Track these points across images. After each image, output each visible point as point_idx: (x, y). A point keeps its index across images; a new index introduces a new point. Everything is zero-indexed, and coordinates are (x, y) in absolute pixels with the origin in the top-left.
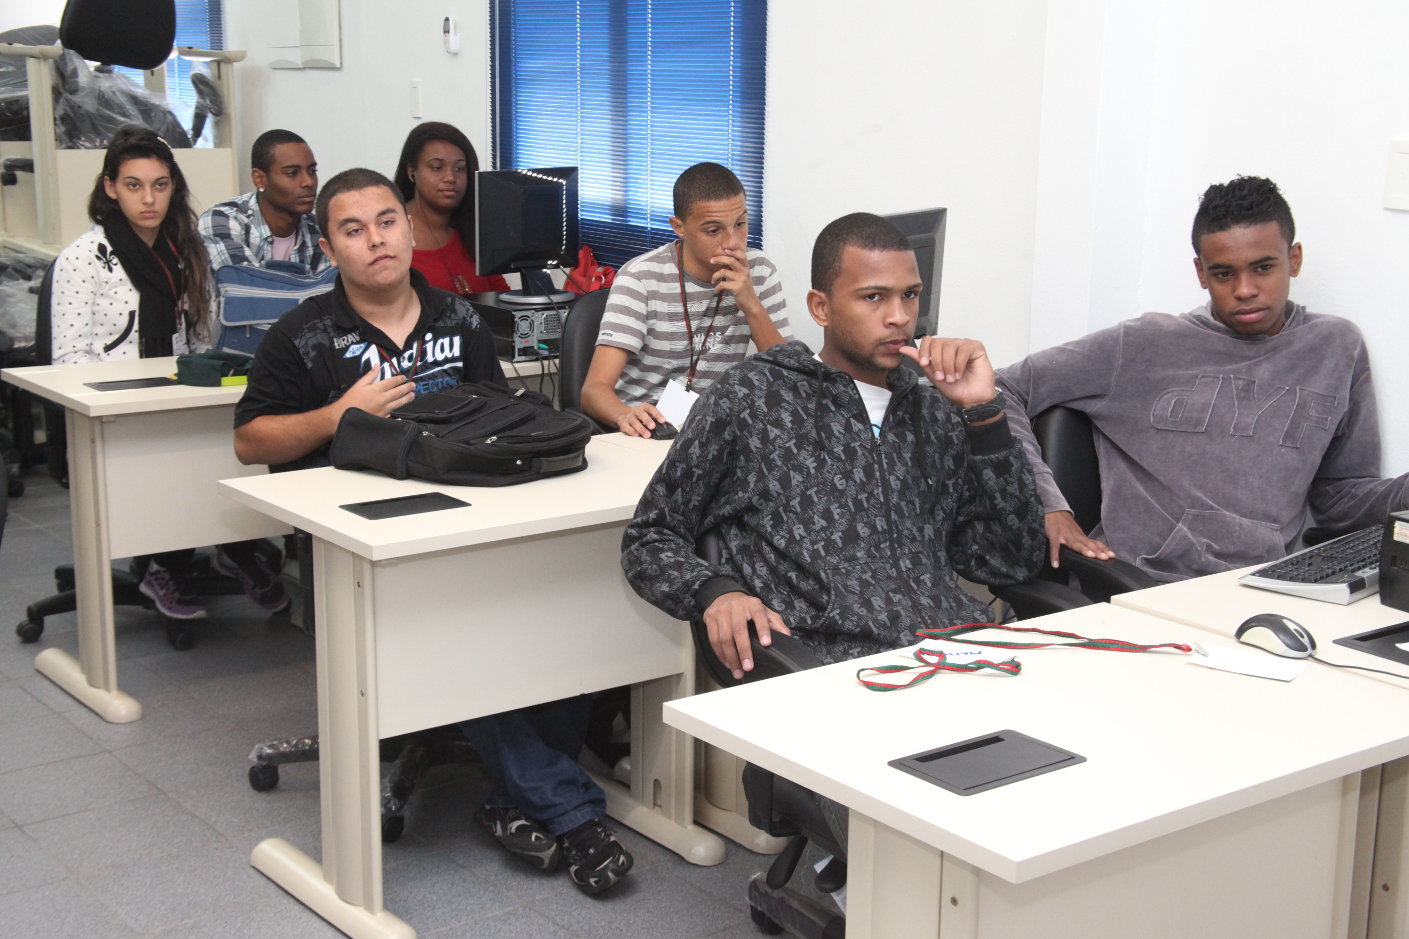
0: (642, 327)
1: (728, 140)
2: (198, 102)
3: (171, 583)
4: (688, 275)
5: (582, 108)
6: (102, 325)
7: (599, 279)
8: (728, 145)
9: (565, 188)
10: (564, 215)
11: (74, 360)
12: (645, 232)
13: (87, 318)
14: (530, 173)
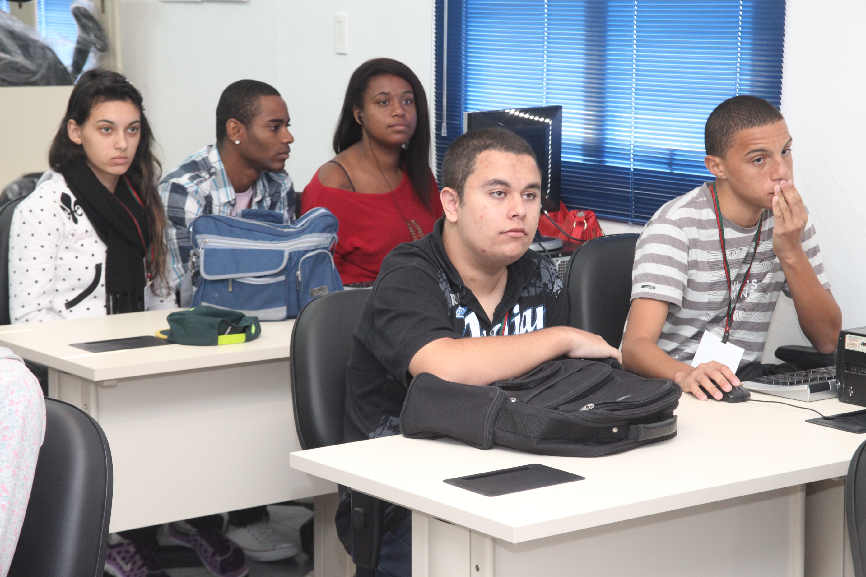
0: (682, 277)
1: (735, 74)
2: (79, 37)
3: (137, 557)
4: (727, 220)
5: (548, 43)
6: (64, 280)
7: (581, 224)
8: (735, 80)
9: (551, 128)
10: (550, 157)
11: (39, 318)
12: (628, 174)
13: (50, 273)
14: (517, 113)
